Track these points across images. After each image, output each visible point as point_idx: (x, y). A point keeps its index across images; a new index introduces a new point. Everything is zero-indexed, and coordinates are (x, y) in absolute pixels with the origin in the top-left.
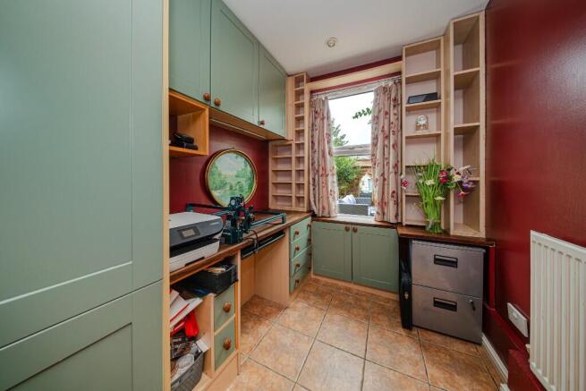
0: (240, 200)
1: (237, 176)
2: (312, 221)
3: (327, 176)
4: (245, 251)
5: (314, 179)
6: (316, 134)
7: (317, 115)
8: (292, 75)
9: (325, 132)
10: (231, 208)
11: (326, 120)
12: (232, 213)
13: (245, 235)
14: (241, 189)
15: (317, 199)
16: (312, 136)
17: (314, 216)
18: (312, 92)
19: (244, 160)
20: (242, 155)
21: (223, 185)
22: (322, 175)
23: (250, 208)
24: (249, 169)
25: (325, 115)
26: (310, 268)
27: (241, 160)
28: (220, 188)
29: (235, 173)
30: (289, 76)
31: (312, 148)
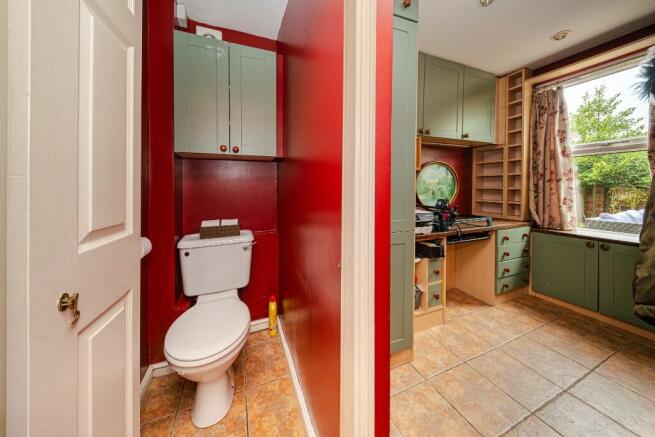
0: (444, 201)
1: (438, 184)
2: (531, 231)
3: (558, 181)
4: (450, 238)
5: (536, 185)
6: (542, 133)
7: (542, 112)
8: (505, 76)
9: (557, 128)
10: (437, 206)
11: (558, 115)
12: (439, 211)
13: (450, 228)
14: (442, 193)
15: (541, 205)
16: (535, 136)
17: (534, 226)
18: (535, 86)
19: (444, 169)
20: (443, 165)
21: (427, 191)
22: (550, 180)
23: (455, 208)
24: (450, 176)
25: (558, 109)
26: (526, 282)
27: (443, 170)
28: (424, 193)
29: (437, 181)
30: (499, 77)
31: (535, 149)
